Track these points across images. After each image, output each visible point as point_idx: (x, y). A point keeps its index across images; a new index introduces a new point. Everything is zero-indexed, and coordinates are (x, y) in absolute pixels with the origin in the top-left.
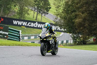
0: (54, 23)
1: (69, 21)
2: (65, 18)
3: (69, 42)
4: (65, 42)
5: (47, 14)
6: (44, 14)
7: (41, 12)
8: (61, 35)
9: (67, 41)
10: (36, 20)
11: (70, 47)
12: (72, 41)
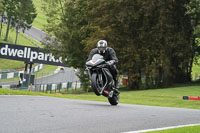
0: (42, 47)
1: (73, 43)
2: (65, 37)
3: (74, 86)
4: (64, 85)
5: (29, 27)
6: (22, 29)
7: (16, 25)
8: (56, 72)
9: (69, 85)
10: (5, 40)
11: (75, 96)
12: (79, 84)
